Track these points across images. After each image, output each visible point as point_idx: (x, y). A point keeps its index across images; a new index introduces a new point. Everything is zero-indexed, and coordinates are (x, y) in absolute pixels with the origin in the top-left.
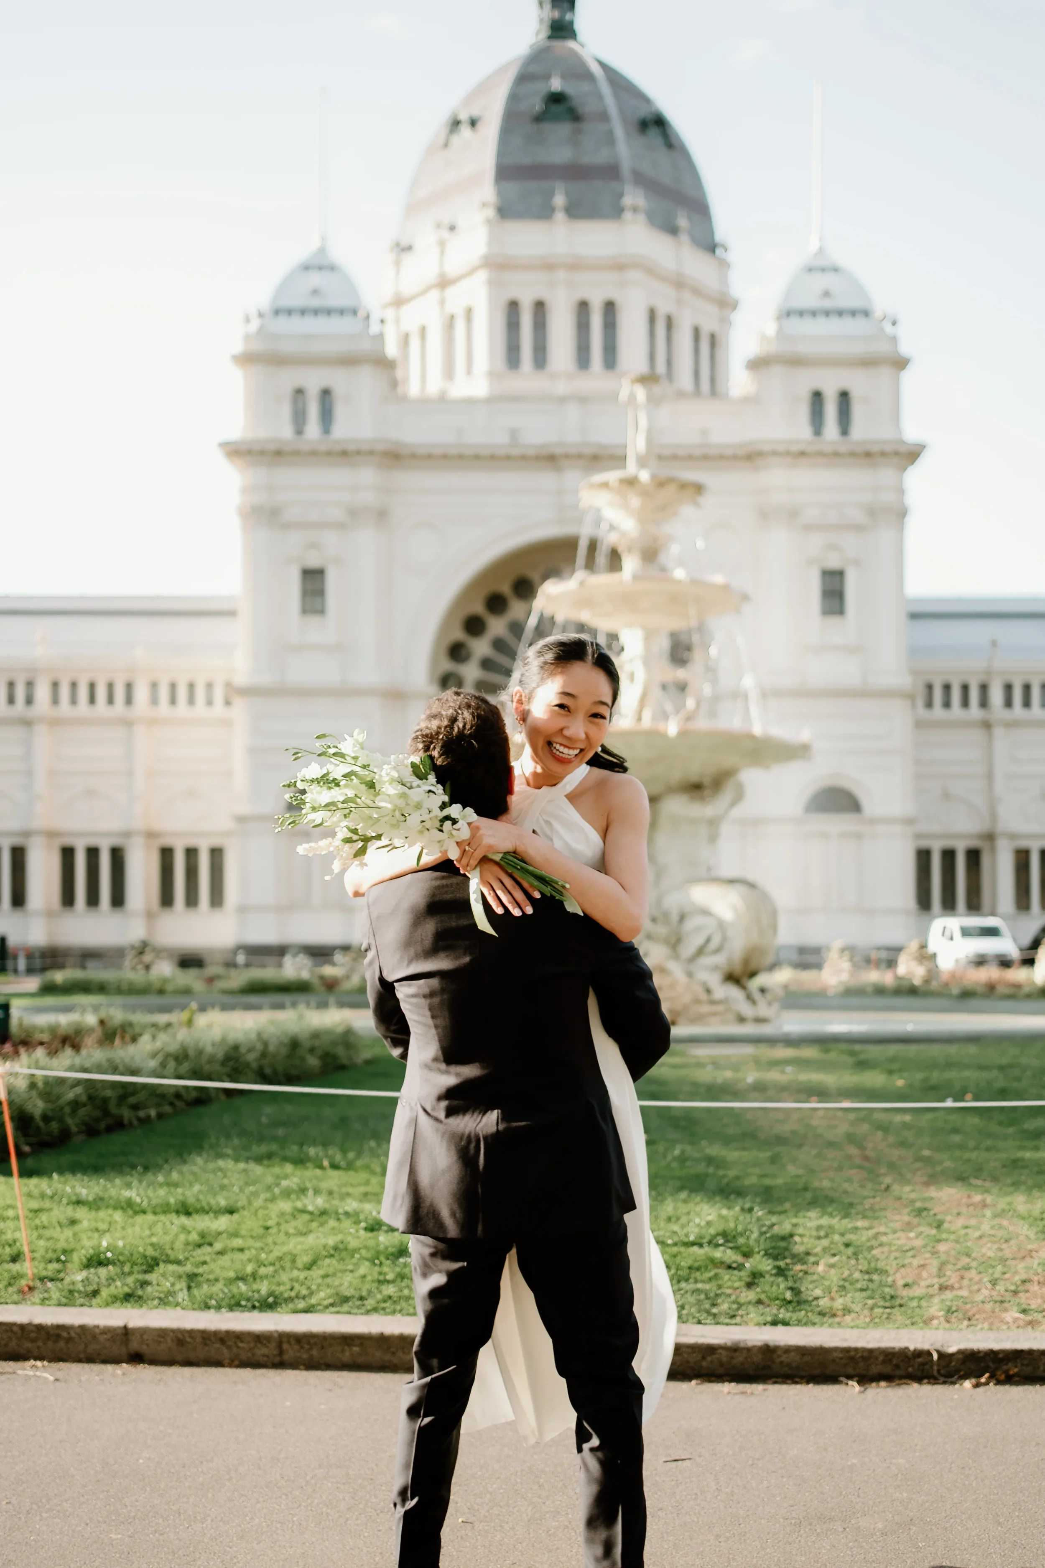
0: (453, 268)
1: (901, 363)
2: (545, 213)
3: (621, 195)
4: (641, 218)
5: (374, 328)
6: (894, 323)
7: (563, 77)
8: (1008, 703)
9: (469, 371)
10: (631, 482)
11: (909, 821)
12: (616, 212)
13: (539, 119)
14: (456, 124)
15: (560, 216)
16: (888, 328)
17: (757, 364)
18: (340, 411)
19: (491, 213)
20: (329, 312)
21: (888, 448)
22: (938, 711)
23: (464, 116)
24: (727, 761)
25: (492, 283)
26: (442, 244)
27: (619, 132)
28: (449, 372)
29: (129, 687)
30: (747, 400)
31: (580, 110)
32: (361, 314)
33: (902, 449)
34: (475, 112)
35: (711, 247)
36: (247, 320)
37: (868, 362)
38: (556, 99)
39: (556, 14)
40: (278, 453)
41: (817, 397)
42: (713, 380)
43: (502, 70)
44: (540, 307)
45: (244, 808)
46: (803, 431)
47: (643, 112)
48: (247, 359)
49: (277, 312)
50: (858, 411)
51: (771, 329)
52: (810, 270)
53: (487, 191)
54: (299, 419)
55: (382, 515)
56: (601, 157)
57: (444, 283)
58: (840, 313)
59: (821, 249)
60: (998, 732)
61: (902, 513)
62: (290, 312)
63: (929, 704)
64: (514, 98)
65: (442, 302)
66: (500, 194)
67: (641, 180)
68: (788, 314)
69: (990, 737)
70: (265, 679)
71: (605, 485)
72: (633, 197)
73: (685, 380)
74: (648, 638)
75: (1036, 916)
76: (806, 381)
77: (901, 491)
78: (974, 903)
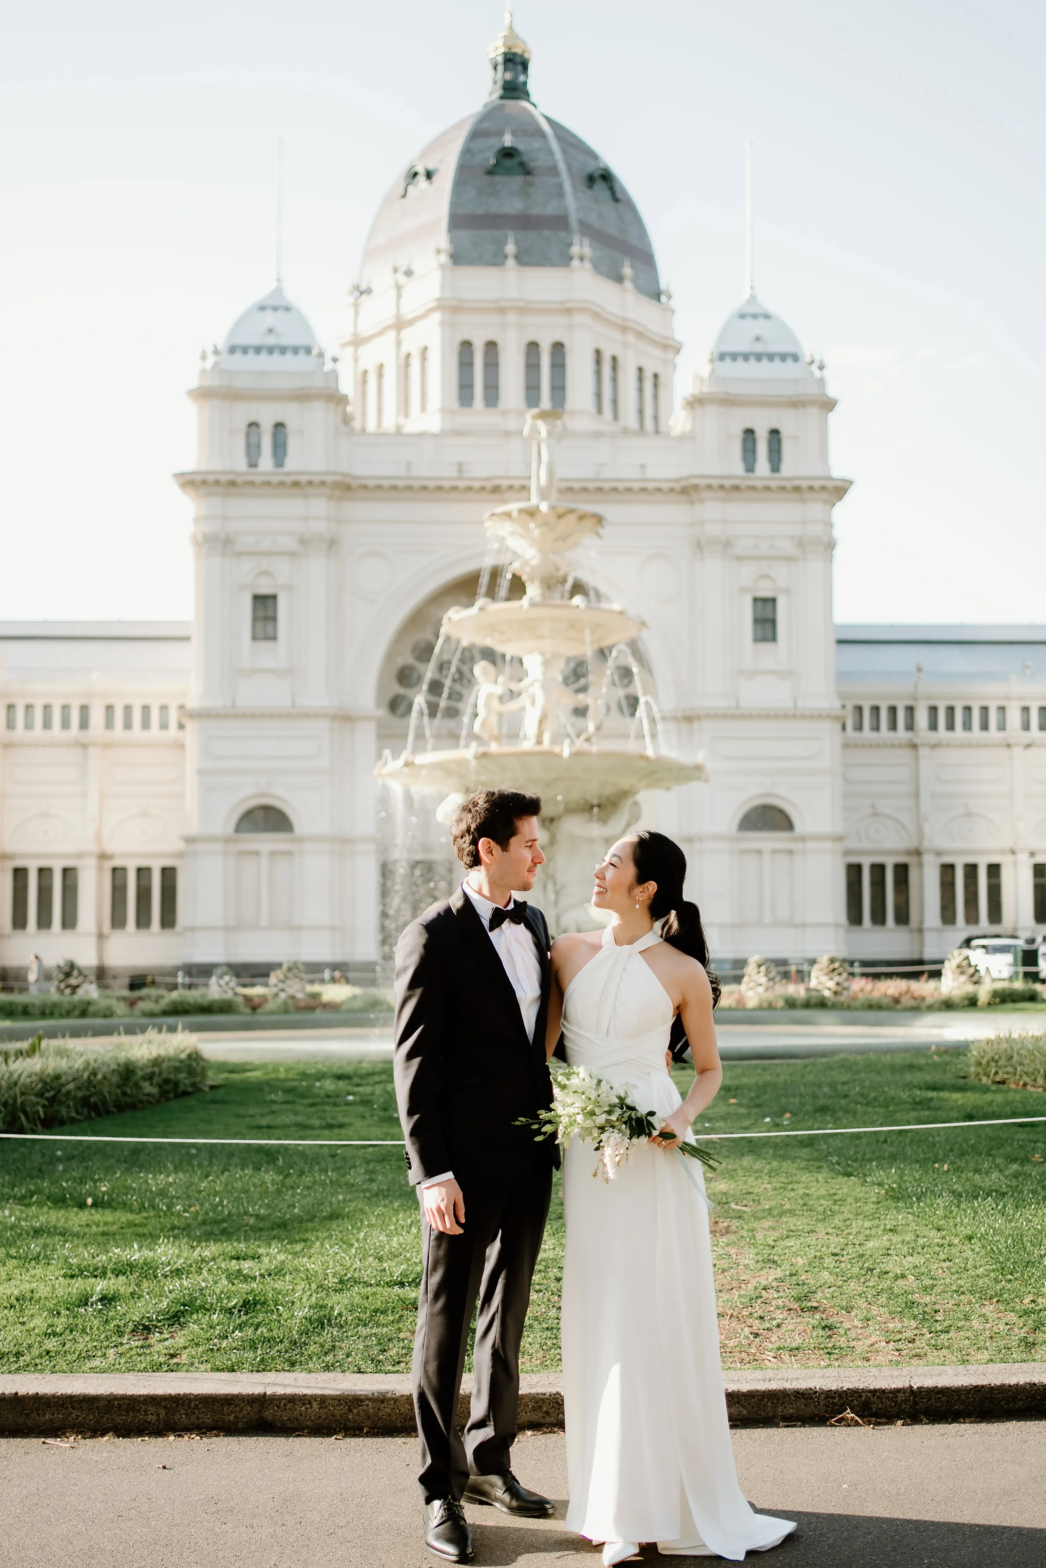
0: (409, 310)
1: (829, 405)
2: (497, 260)
3: (570, 245)
4: (588, 265)
5: (329, 366)
6: (821, 368)
7: (514, 134)
8: (933, 726)
9: (423, 409)
10: (532, 513)
11: (838, 838)
12: (565, 260)
13: (490, 172)
14: (413, 175)
15: (511, 262)
16: (817, 373)
17: (696, 403)
18: (293, 444)
19: (444, 258)
20: (283, 350)
21: (816, 484)
22: (867, 733)
23: (420, 169)
24: (625, 782)
25: (445, 324)
26: (399, 288)
27: (567, 186)
28: (404, 408)
29: (84, 712)
30: (682, 437)
31: (532, 164)
32: (315, 352)
33: (829, 484)
34: (431, 167)
35: (656, 295)
36: (204, 357)
37: (797, 403)
38: (508, 153)
39: (509, 76)
40: (233, 484)
41: (749, 433)
42: (656, 418)
43: (456, 127)
44: (491, 346)
45: (194, 829)
46: (737, 467)
47: (591, 167)
48: (203, 394)
49: (232, 350)
50: (787, 448)
51: (705, 370)
52: (742, 316)
53: (442, 239)
54: (253, 451)
55: (332, 544)
56: (551, 208)
57: (400, 324)
58: (771, 357)
59: (753, 296)
60: (923, 752)
61: (830, 546)
62: (245, 350)
63: (859, 727)
64: (467, 152)
65: (399, 343)
66: (453, 241)
67: (588, 230)
68: (722, 357)
69: (917, 758)
70: (217, 702)
71: (508, 515)
72: (580, 247)
73: (629, 417)
74: (546, 664)
75: (961, 929)
76: (740, 420)
77: (829, 525)
78: (902, 917)
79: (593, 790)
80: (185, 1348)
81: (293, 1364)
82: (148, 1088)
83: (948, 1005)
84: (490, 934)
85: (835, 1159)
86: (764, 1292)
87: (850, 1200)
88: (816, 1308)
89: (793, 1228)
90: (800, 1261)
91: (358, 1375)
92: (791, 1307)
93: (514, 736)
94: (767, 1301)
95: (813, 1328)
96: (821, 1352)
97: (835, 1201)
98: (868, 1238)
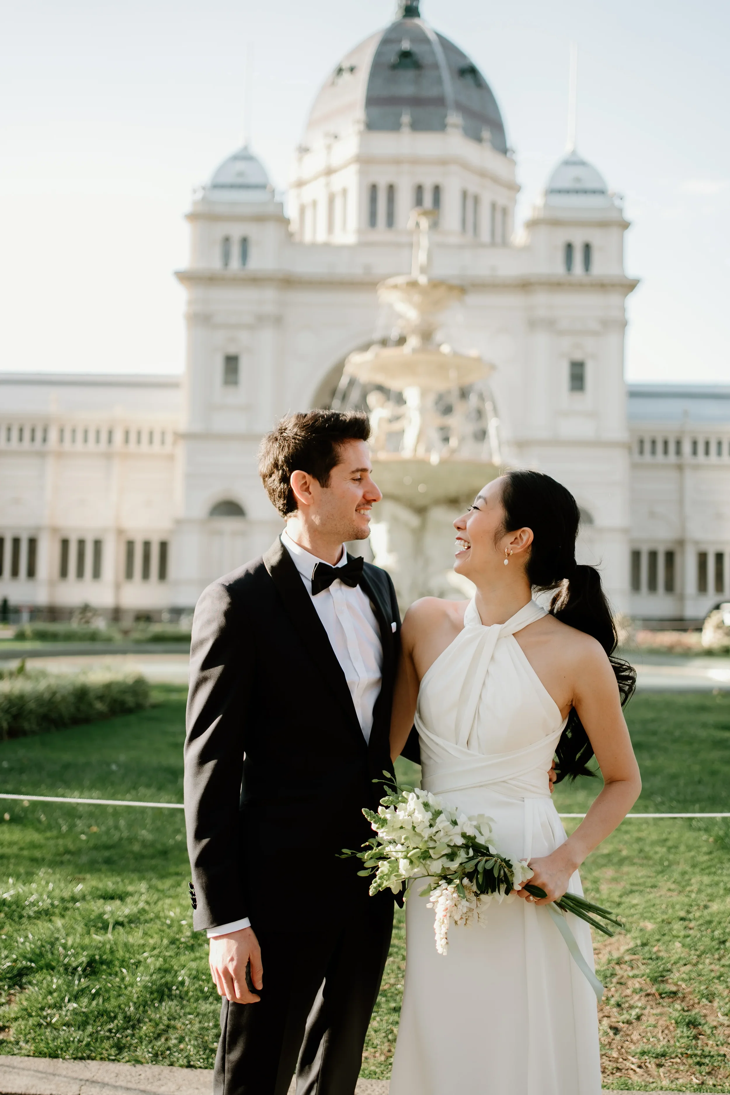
0: (335, 162)
1: (625, 225)
2: (396, 127)
3: (445, 116)
4: (460, 131)
5: (277, 198)
6: (621, 199)
7: (411, 41)
8: (695, 452)
9: (344, 228)
10: (413, 284)
11: (625, 531)
12: (441, 127)
13: (394, 67)
14: (340, 71)
15: (406, 129)
16: (617, 202)
17: (533, 224)
18: (253, 251)
19: (362, 127)
20: (248, 187)
21: (616, 281)
22: (647, 457)
23: (346, 66)
24: (475, 482)
25: (362, 173)
26: (329, 148)
27: (446, 76)
28: (330, 228)
29: (110, 433)
30: (524, 248)
31: (421, 62)
32: (269, 188)
33: (625, 282)
34: (354, 62)
35: (504, 151)
36: (195, 191)
37: (604, 224)
38: (406, 55)
39: (408, 2)
40: (211, 279)
41: (569, 247)
42: (504, 236)
44: (391, 189)
45: (181, 515)
46: (559, 268)
47: (462, 64)
48: (193, 217)
49: (215, 186)
50: (596, 257)
51: (539, 201)
52: (566, 164)
53: (359, 113)
54: (226, 256)
55: (278, 321)
56: (433, 92)
57: (329, 172)
58: (585, 191)
59: (574, 150)
60: (687, 472)
61: (623, 324)
62: (223, 187)
63: (641, 452)
64: (379, 54)
65: (328, 185)
66: (368, 114)
67: (461, 108)
68: (552, 192)
69: (682, 476)
70: (197, 428)
71: (394, 287)
72: (454, 118)
73: (485, 236)
74: (424, 394)
75: (711, 597)
76: (562, 236)
77: (623, 309)
78: (670, 587)
79: (453, 488)
80: (16, 1019)
81: (120, 1048)
82: (99, 706)
83: (709, 653)
84: (312, 597)
85: (659, 799)
86: (617, 967)
87: (682, 848)
88: (675, 993)
89: (635, 881)
90: (650, 926)
91: (186, 1071)
92: (649, 991)
93: (397, 448)
94: (622, 981)
95: (677, 1023)
96: (690, 1061)
97: (669, 849)
98: (712, 898)
